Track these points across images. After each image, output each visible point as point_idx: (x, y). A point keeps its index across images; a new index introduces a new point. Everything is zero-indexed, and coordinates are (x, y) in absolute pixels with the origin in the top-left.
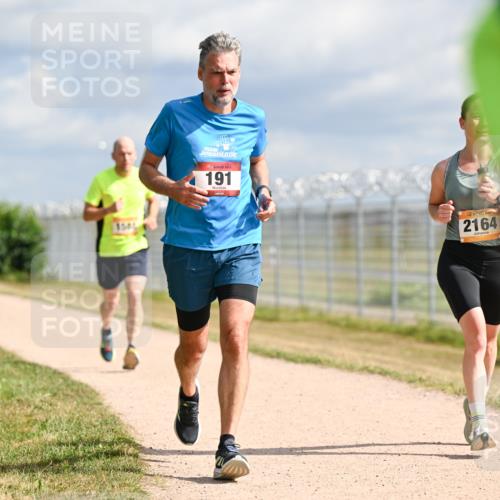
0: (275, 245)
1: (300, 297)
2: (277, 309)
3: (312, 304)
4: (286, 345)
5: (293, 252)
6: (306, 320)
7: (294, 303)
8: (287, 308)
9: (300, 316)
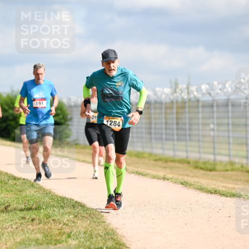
0: (214, 124)
1: (229, 155)
2: (215, 163)
3: (237, 160)
4: (220, 185)
5: (225, 128)
6: (232, 170)
7: (226, 159)
8: (221, 162)
9: (229, 167)
